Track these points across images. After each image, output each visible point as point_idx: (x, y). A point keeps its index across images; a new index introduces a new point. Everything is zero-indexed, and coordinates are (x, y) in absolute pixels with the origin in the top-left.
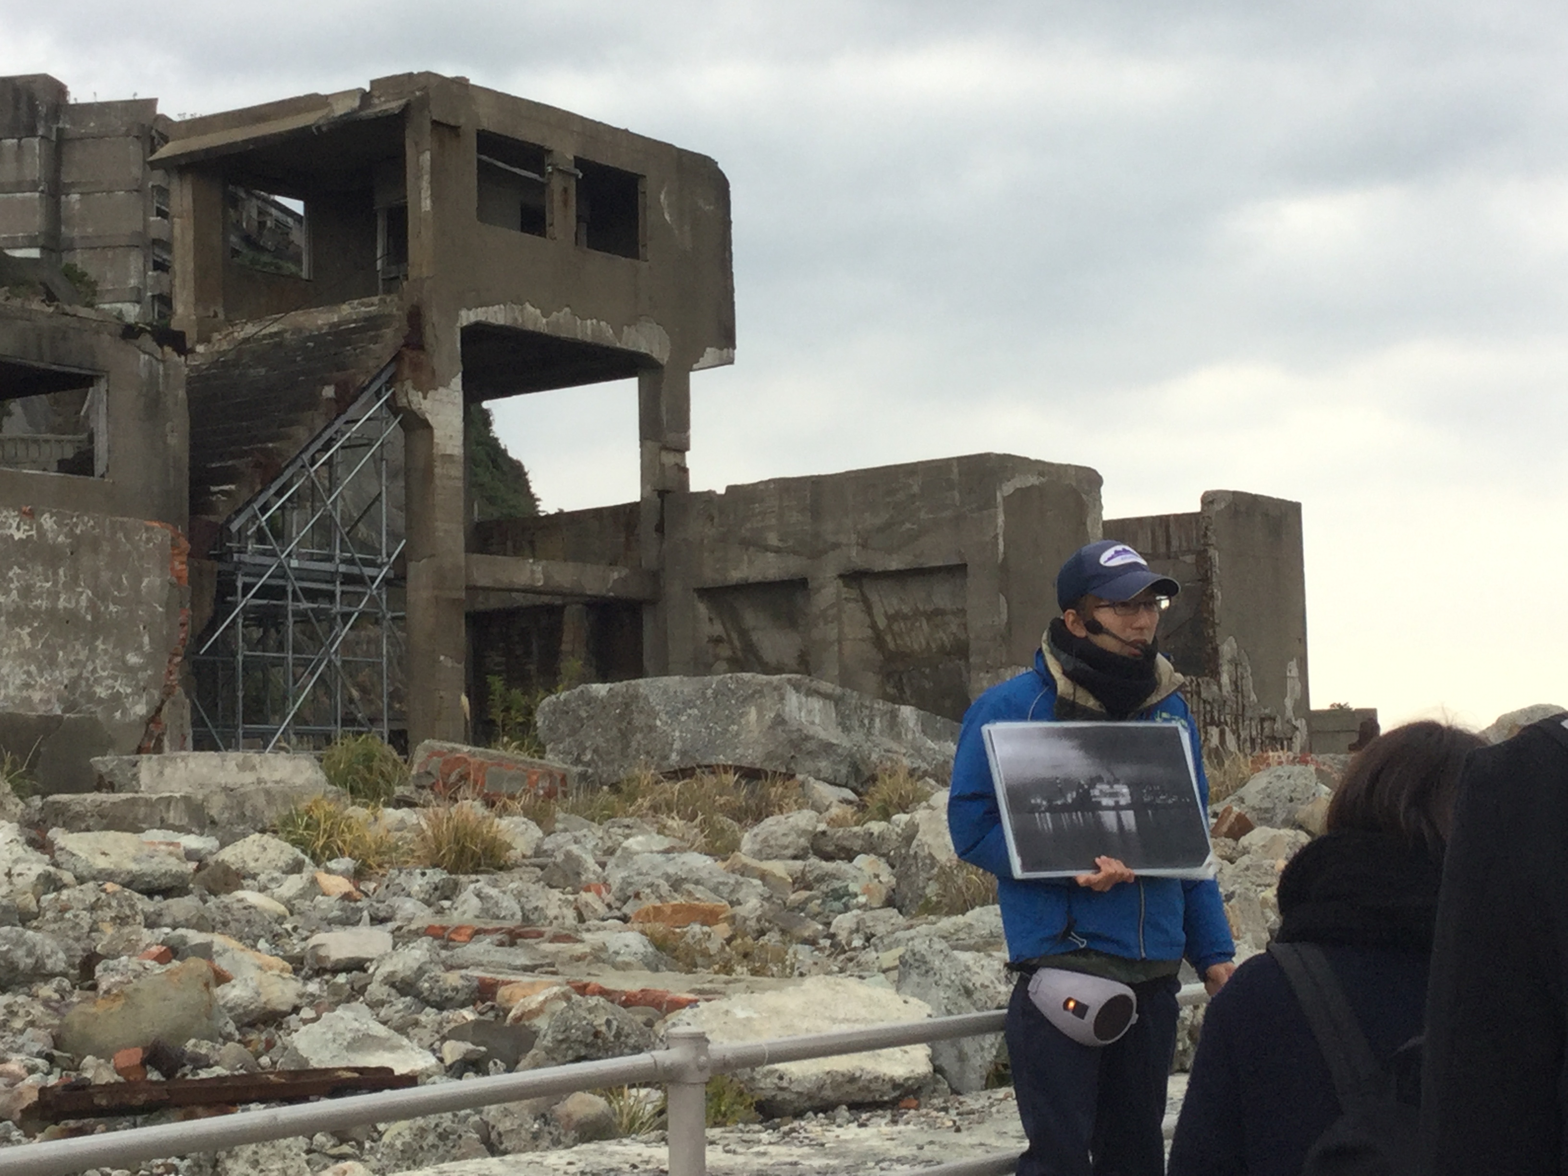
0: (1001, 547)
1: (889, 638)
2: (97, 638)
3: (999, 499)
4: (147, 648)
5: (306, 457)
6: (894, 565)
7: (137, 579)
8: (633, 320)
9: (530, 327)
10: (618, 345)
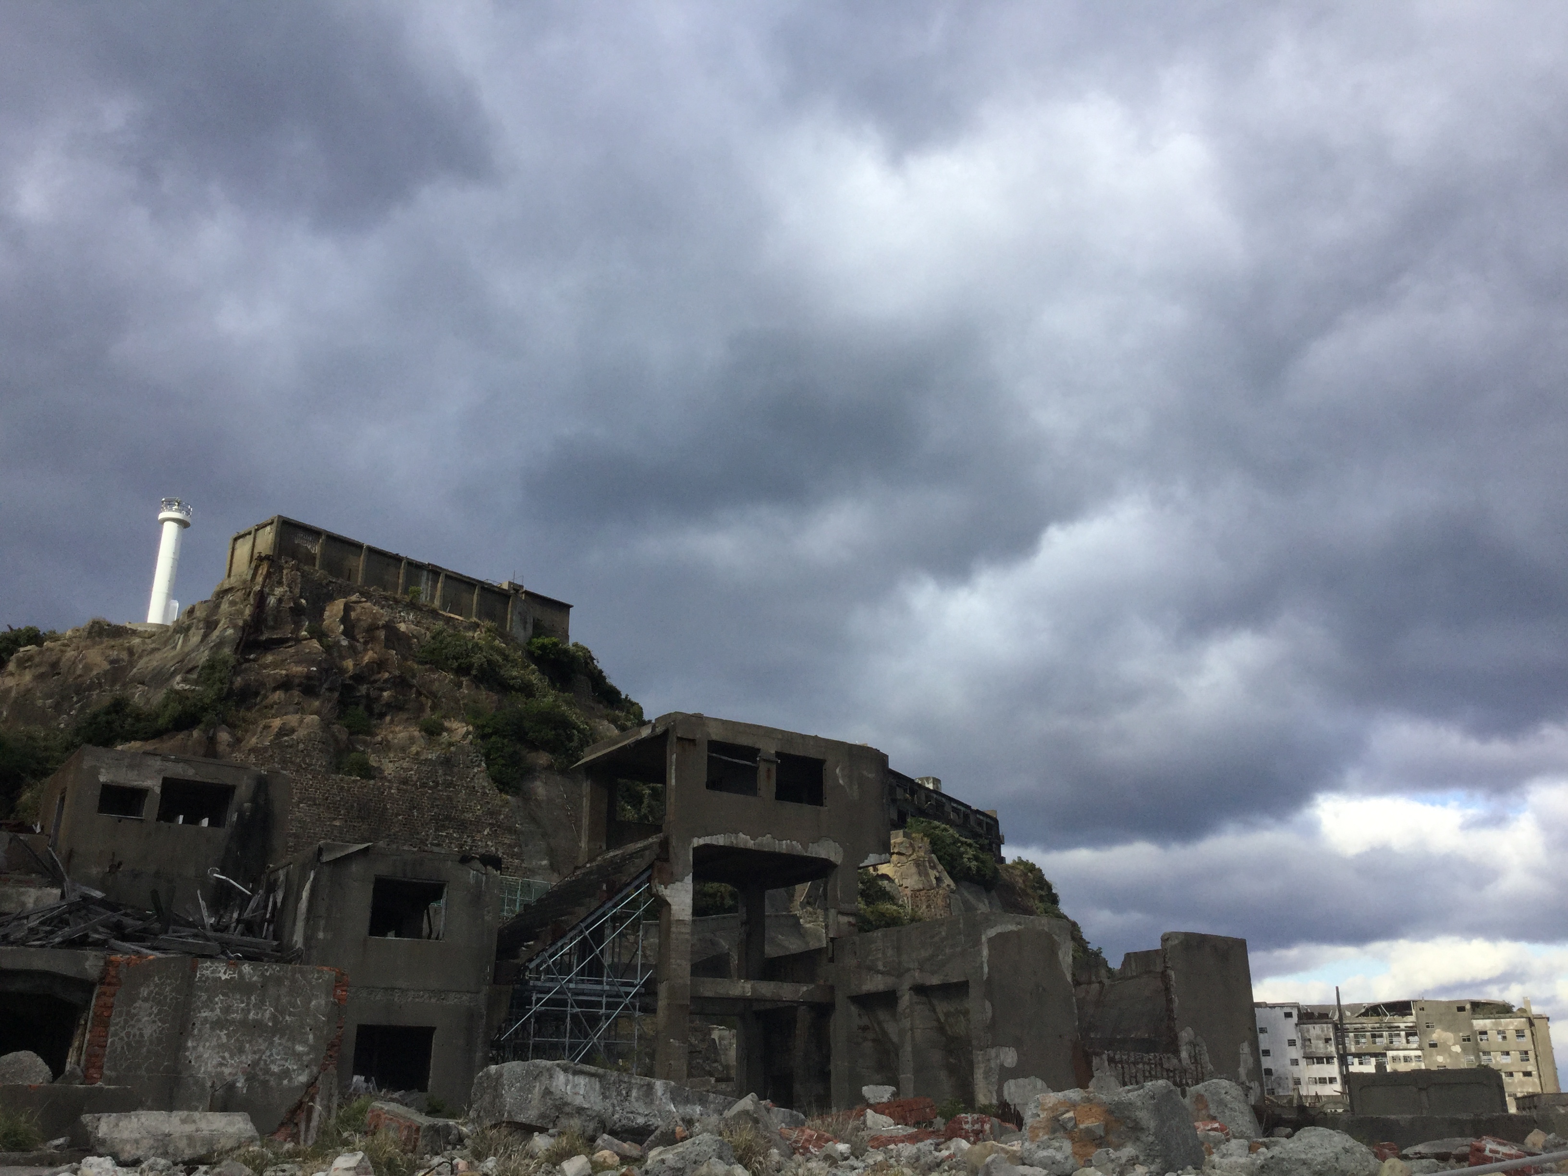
0: (986, 969)
1: (947, 1028)
2: (274, 1036)
3: (984, 939)
4: (311, 1042)
5: (583, 925)
6: (935, 981)
7: (308, 1001)
8: (816, 840)
9: (742, 846)
10: (805, 854)
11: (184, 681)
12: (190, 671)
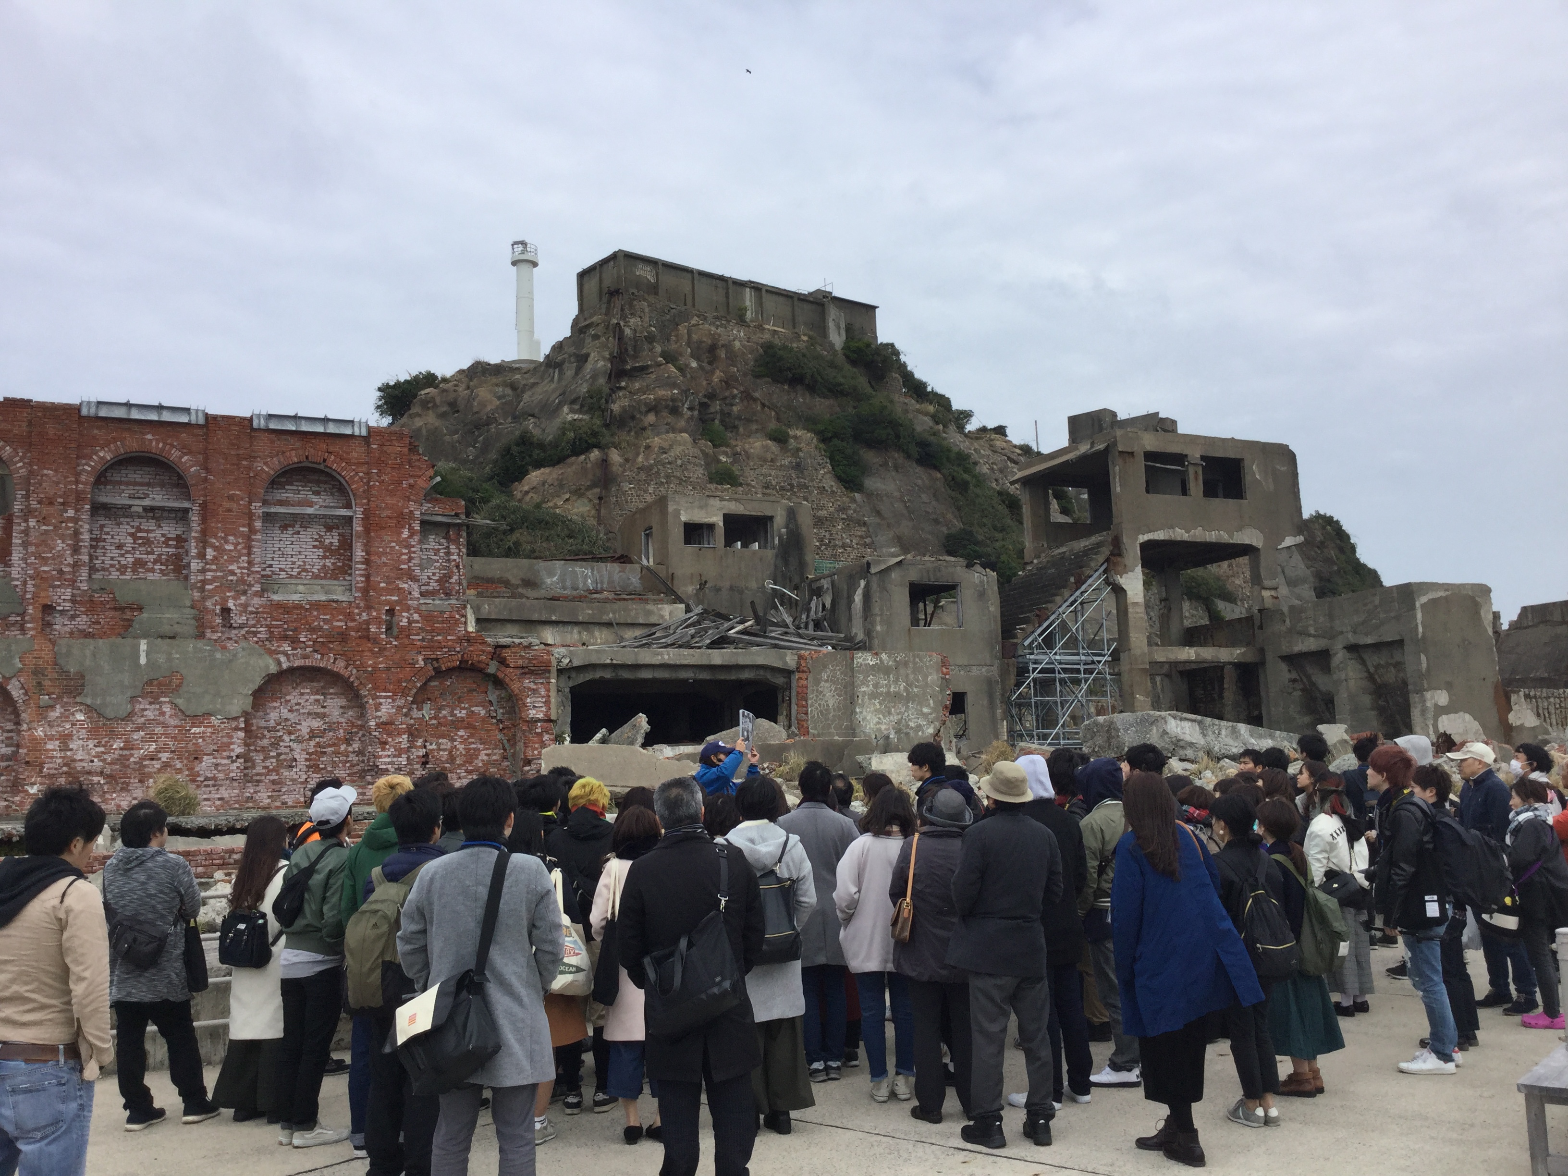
0: (1420, 629)
1: (1376, 677)
2: (909, 702)
3: (1418, 605)
4: (932, 705)
5: (1061, 610)
6: (1369, 640)
7: (925, 677)
8: (1240, 529)
9: (1179, 539)
10: (1232, 541)
11: (572, 411)
12: (573, 402)
